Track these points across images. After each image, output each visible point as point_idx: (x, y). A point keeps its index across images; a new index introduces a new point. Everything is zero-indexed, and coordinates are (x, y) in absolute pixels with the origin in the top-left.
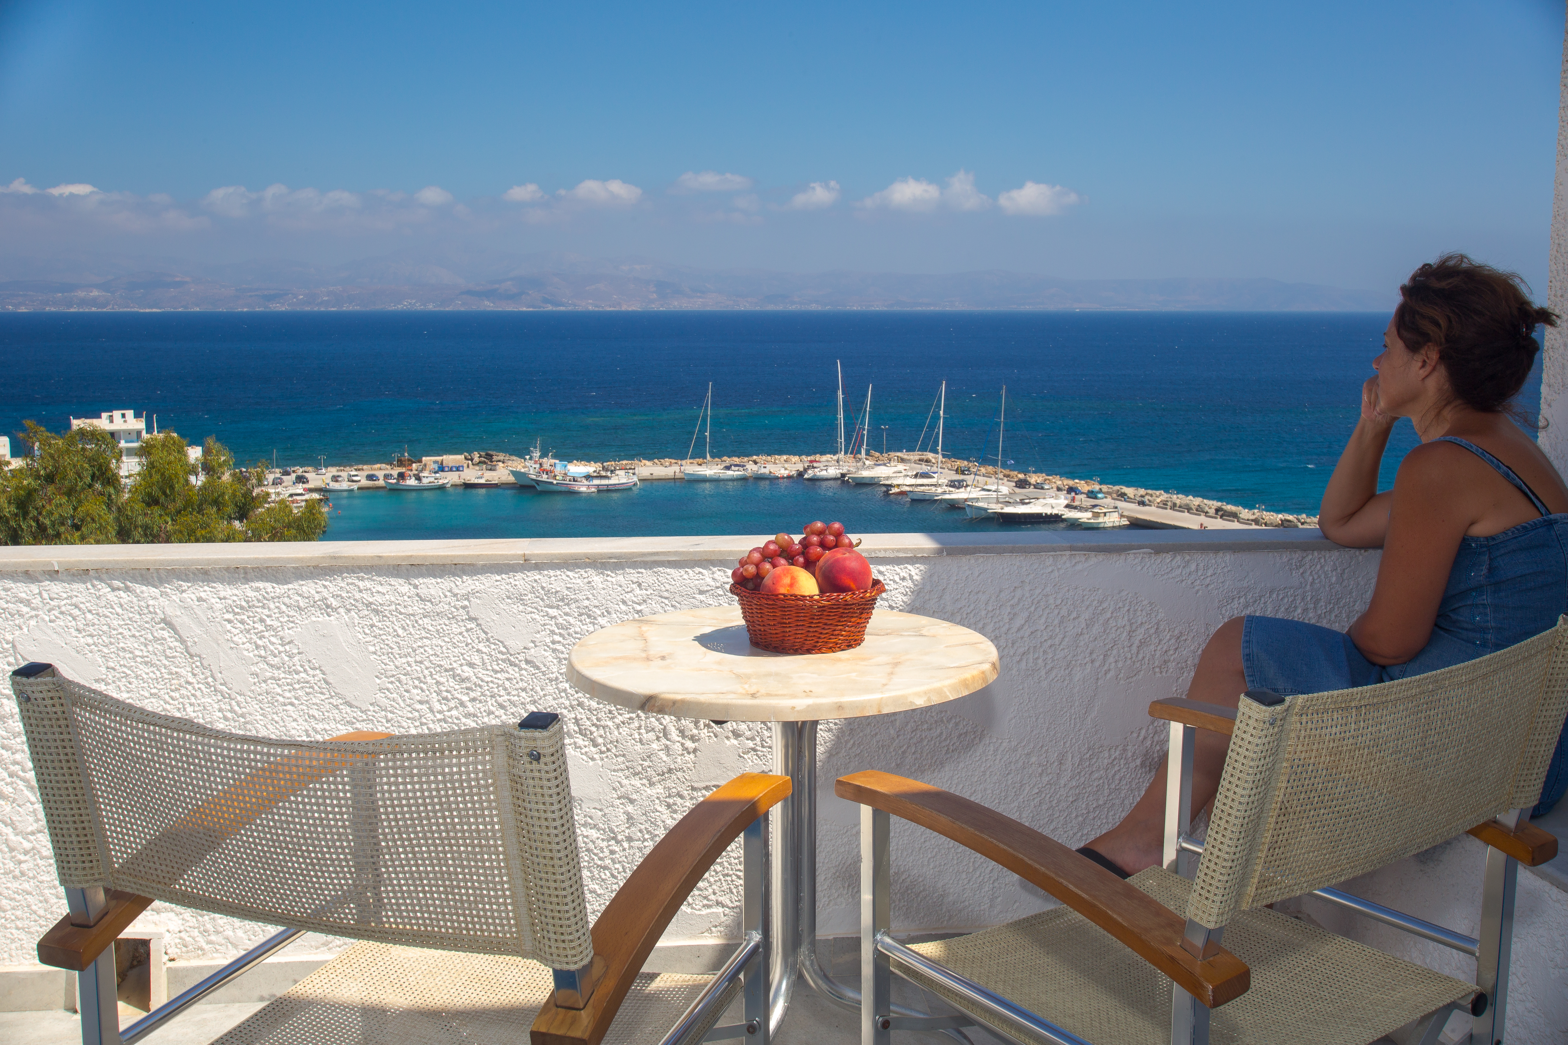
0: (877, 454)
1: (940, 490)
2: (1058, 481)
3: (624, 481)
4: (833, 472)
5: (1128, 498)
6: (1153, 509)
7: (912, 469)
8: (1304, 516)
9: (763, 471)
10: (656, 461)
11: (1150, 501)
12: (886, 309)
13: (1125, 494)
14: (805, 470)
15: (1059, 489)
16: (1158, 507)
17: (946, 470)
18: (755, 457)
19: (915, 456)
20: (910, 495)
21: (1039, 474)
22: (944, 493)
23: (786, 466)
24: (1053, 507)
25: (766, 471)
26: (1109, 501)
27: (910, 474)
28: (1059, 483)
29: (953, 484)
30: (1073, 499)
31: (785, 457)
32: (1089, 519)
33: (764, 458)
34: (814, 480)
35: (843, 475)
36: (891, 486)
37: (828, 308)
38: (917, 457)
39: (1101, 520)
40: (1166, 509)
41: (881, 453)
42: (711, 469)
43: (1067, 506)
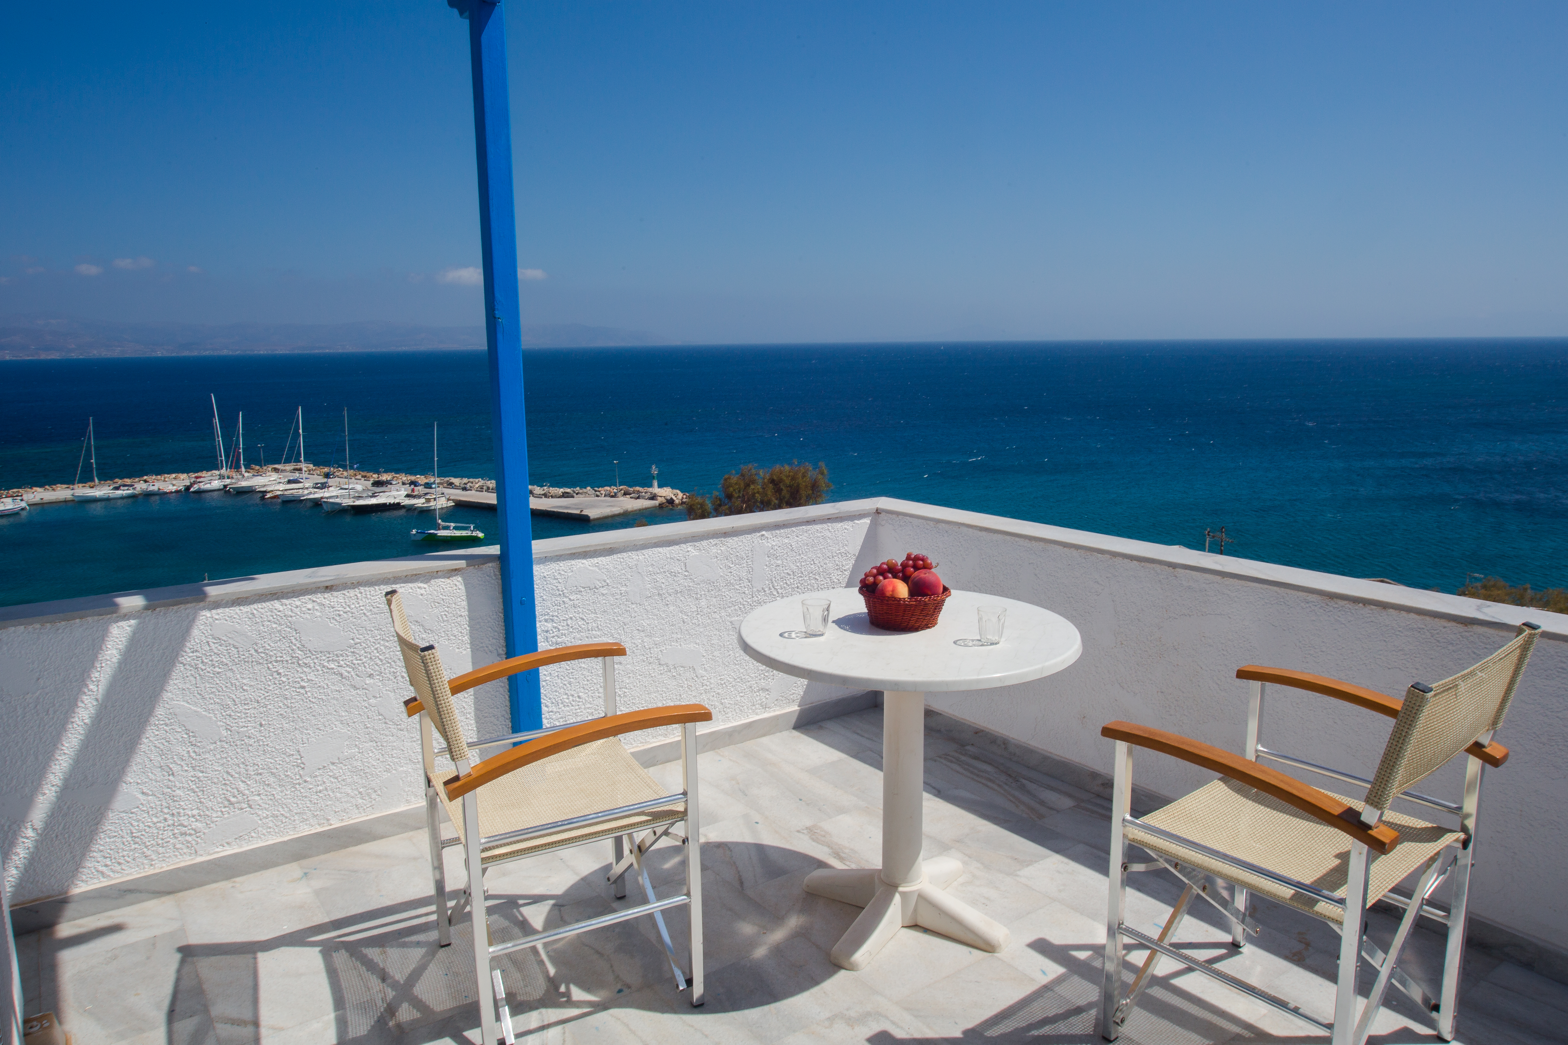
0: (257, 467)
1: (306, 492)
2: (404, 478)
3: (10, 507)
4: (216, 484)
5: (455, 486)
6: (473, 492)
7: (285, 477)
8: (578, 488)
9: (151, 488)
10: (47, 487)
11: (471, 487)
12: (288, 352)
13: (453, 483)
14: (192, 485)
15: (404, 484)
16: (476, 491)
17: (316, 476)
18: (145, 477)
19: (289, 467)
20: (281, 498)
21: (389, 474)
22: (310, 493)
23: (174, 482)
24: (395, 498)
25: (155, 488)
26: (440, 489)
27: (283, 481)
28: (404, 479)
29: (316, 486)
30: (413, 490)
31: (174, 475)
32: (424, 503)
33: (154, 477)
34: (199, 492)
35: (225, 486)
36: (265, 492)
37: (238, 353)
38: (293, 467)
39: (432, 503)
40: (483, 491)
41: (261, 466)
42: (101, 491)
43: (408, 496)
